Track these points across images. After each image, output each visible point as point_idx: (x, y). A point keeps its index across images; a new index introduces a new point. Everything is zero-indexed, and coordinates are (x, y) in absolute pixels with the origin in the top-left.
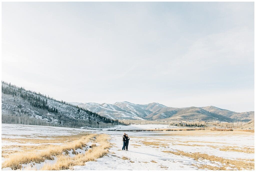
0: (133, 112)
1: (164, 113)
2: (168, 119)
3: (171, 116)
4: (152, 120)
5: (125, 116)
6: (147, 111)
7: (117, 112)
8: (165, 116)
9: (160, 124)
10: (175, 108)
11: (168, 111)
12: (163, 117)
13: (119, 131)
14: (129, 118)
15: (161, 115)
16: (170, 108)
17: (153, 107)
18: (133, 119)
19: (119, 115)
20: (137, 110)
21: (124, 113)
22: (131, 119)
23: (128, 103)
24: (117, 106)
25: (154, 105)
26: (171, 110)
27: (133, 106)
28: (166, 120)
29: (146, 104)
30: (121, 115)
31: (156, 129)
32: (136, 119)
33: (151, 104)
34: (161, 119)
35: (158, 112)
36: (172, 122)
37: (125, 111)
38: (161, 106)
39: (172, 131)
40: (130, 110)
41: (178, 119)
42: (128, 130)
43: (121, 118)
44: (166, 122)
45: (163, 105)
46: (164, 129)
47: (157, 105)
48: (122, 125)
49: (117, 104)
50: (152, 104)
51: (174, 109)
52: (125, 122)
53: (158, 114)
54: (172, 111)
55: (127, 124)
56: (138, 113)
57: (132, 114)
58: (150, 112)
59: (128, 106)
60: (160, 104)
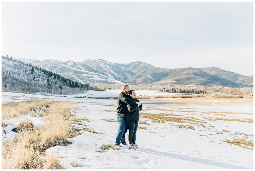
0: (110, 73)
1: (151, 75)
2: (156, 83)
3: (159, 80)
4: (135, 84)
5: (98, 79)
6: (128, 72)
7: (87, 73)
8: (153, 79)
9: (146, 89)
10: (166, 69)
11: (157, 72)
12: (149, 80)
13: (91, 98)
14: (104, 81)
15: (147, 78)
16: (159, 69)
17: (137, 66)
18: (109, 83)
19: (90, 77)
20: (114, 71)
21: (97, 75)
22: (107, 82)
23: (103, 61)
24: (87, 64)
25: (138, 65)
26: (160, 71)
27: (109, 65)
28: (154, 85)
29: (127, 63)
30: (93, 77)
31: (141, 96)
32: (114, 83)
33: (134, 62)
34: (147, 83)
35: (143, 74)
36: (161, 87)
37: (98, 72)
38: (147, 67)
39: (163, 98)
40: (106, 71)
41: (169, 84)
42: (103, 97)
43: (93, 81)
44: (153, 87)
45: (150, 65)
46: (152, 96)
47: (142, 65)
48: (95, 91)
49: (87, 63)
50: (136, 63)
51: (165, 71)
52: (98, 87)
53: (143, 76)
54: (162, 73)
55: (102, 90)
56: (116, 75)
57: (108, 75)
58: (133, 74)
59: (103, 66)
60: (146, 63)
